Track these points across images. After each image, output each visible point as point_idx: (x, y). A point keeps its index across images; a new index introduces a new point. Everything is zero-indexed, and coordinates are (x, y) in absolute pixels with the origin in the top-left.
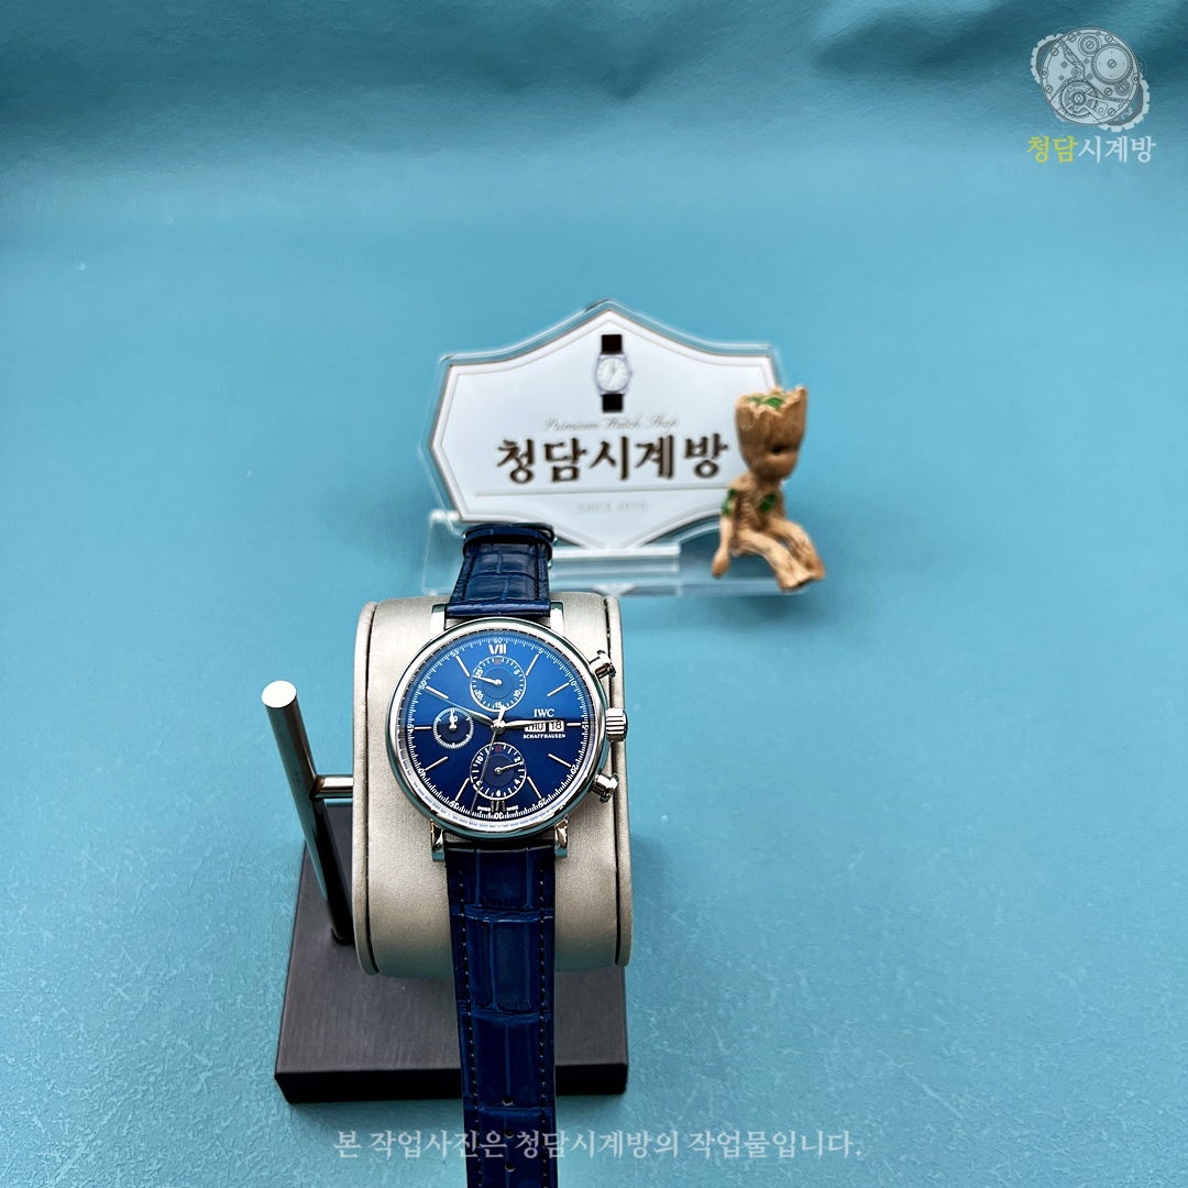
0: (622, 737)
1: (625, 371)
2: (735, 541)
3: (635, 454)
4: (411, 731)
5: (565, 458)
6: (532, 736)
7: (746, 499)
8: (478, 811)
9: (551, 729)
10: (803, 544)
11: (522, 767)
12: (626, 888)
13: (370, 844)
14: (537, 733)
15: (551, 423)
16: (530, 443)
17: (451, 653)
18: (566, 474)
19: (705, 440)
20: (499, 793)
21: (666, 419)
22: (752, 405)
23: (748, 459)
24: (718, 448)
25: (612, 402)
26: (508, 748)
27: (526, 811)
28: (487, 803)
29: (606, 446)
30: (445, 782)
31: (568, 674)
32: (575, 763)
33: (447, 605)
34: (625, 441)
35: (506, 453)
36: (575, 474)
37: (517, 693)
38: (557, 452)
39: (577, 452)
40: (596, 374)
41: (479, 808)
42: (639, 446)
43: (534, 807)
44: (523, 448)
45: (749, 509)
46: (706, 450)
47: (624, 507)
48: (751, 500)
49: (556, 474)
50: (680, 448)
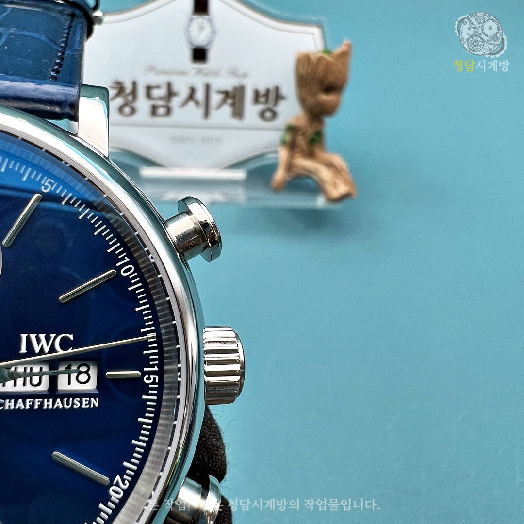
1: (210, 30)
2: (290, 167)
3: (216, 98)
5: (161, 98)
7: (300, 133)
10: (342, 169)
15: (152, 69)
16: (134, 84)
18: (161, 111)
19: (268, 91)
21: (241, 72)
23: (303, 101)
24: (279, 97)
25: (199, 54)
29: (193, 91)
34: (208, 88)
35: (115, 91)
36: (169, 111)
38: (156, 93)
39: (171, 93)
40: (187, 30)
42: (218, 92)
44: (128, 88)
45: (301, 141)
46: (269, 98)
47: (205, 140)
48: (303, 134)
49: (154, 111)
50: (249, 96)
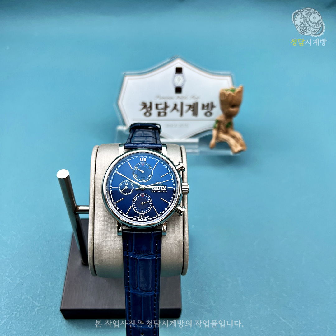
0: (187, 193)
1: (183, 80)
2: (217, 137)
3: (185, 108)
4: (111, 188)
5: (162, 109)
6: (155, 191)
8: (135, 218)
9: (162, 189)
10: (240, 139)
11: (151, 202)
12: (187, 247)
13: (95, 229)
14: (157, 190)
15: (158, 97)
16: (151, 103)
17: (126, 161)
18: (162, 114)
19: (208, 104)
20: (142, 211)
21: (196, 97)
22: (225, 91)
23: (223, 109)
24: (213, 106)
25: (178, 90)
26: (146, 195)
27: (152, 218)
28: (138, 215)
29: (176, 105)
30: (123, 207)
31: (168, 169)
32: (170, 201)
33: (124, 144)
34: (182, 104)
35: (142, 107)
36: (165, 114)
37: (150, 176)
38: (160, 107)
39: (166, 107)
40: (173, 80)
41: (135, 217)
42: (187, 105)
43: (155, 217)
44: (148, 105)
45: (222, 127)
46: (209, 107)
47: (181, 125)
48: (223, 124)
49: (159, 114)
50: (200, 107)
